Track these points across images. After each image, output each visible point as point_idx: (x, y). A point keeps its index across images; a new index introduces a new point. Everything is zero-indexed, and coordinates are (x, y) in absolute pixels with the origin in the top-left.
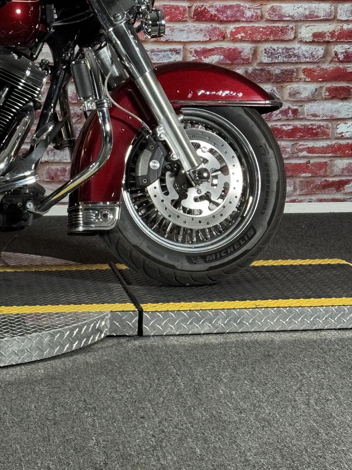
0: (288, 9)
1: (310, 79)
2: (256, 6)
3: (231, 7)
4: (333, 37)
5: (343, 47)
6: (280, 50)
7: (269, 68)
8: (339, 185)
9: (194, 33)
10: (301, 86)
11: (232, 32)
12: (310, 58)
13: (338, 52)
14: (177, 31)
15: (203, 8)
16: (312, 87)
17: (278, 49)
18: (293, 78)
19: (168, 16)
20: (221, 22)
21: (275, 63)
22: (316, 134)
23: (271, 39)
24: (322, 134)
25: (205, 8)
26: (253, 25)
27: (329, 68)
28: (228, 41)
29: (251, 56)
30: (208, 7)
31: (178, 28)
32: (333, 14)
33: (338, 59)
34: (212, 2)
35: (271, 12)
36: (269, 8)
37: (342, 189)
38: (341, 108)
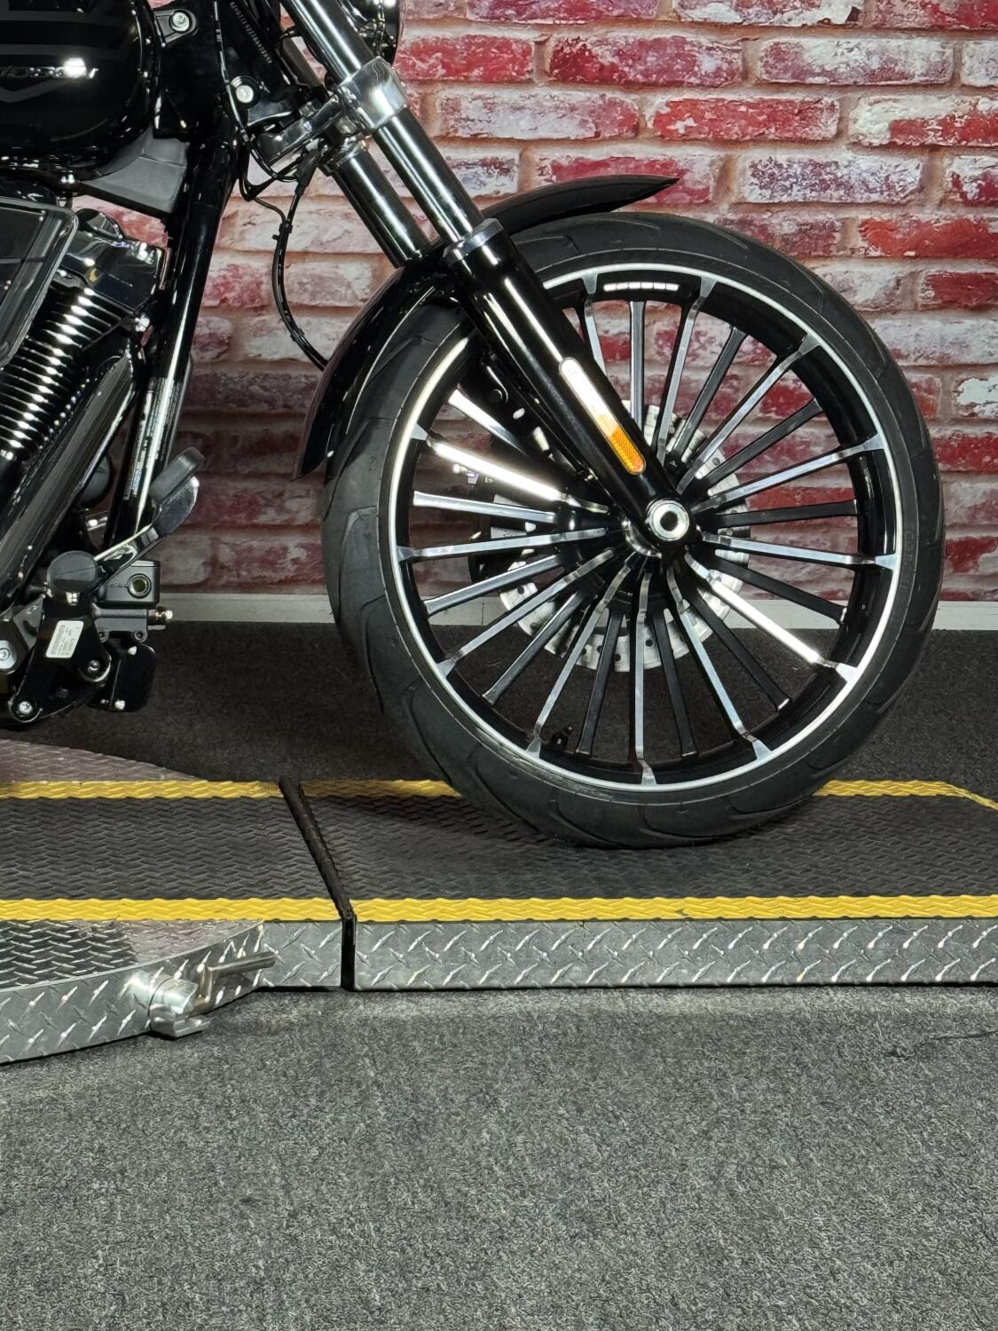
0: (820, 52)
1: (882, 251)
2: (729, 42)
3: (658, 44)
4: (948, 134)
5: (976, 161)
6: (797, 169)
7: (765, 216)
8: (963, 554)
9: (553, 116)
10: (856, 270)
11: (659, 115)
12: (882, 192)
13: (962, 176)
14: (504, 110)
15: (581, 44)
16: (885, 274)
17: (791, 164)
18: (833, 248)
19: (478, 66)
20: (629, 86)
21: (780, 204)
23: (771, 137)
25: (584, 45)
26: (722, 96)
27: (938, 221)
28: (648, 139)
29: (712, 183)
30: (594, 44)
31: (506, 100)
32: (950, 70)
33: (963, 195)
34: (603, 31)
35: (771, 61)
36: (766, 50)
37: (971, 564)
38: (969, 336)
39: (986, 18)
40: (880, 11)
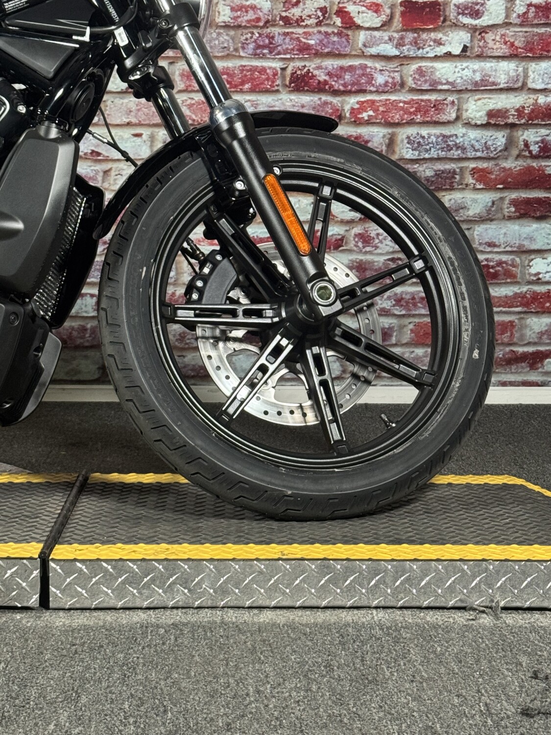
0: (446, 71)
1: (483, 185)
2: (392, 66)
3: (351, 68)
4: (521, 116)
5: (537, 132)
6: (433, 139)
7: (415, 167)
8: (535, 360)
10: (468, 196)
11: (353, 109)
12: (483, 151)
13: (529, 142)
15: (306, 69)
16: (485, 198)
17: (429, 136)
18: (455, 184)
19: (248, 83)
20: (336, 93)
21: (424, 159)
22: (495, 276)
23: (418, 120)
24: (505, 275)
25: (309, 70)
26: (390, 97)
27: (515, 167)
28: (347, 123)
29: (384, 148)
30: (314, 69)
31: (264, 101)
32: (521, 80)
33: (530, 152)
34: (319, 61)
35: (417, 77)
36: (414, 71)
37: (540, 365)
38: (536, 234)
39: (542, 50)
40: (480, 47)
